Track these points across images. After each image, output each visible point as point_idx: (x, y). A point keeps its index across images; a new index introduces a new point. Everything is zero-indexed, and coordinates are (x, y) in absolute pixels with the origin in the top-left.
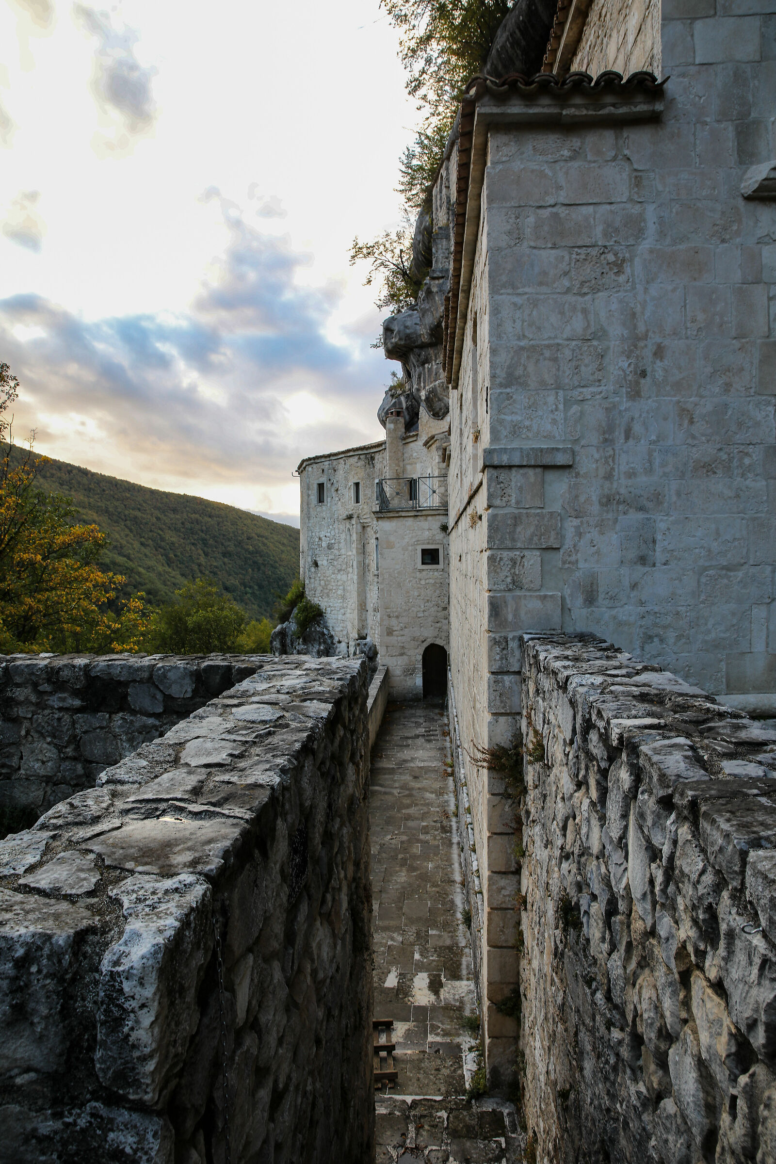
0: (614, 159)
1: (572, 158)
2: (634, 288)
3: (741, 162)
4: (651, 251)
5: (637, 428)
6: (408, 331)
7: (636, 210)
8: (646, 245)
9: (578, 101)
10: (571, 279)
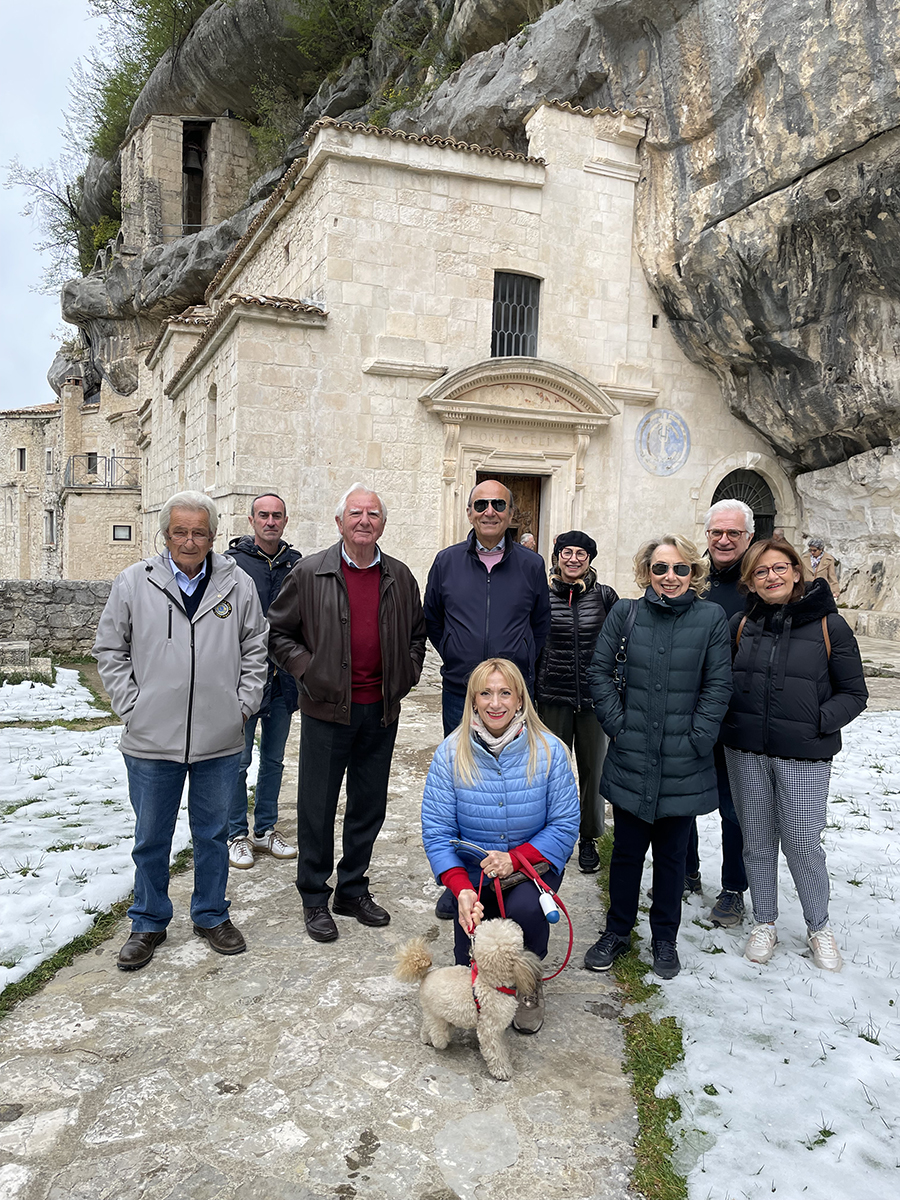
0: (303, 344)
1: (282, 341)
2: (309, 411)
3: (362, 355)
4: (319, 393)
5: (309, 480)
6: (93, 300)
7: (312, 371)
8: (315, 390)
9: (286, 314)
10: (279, 403)
